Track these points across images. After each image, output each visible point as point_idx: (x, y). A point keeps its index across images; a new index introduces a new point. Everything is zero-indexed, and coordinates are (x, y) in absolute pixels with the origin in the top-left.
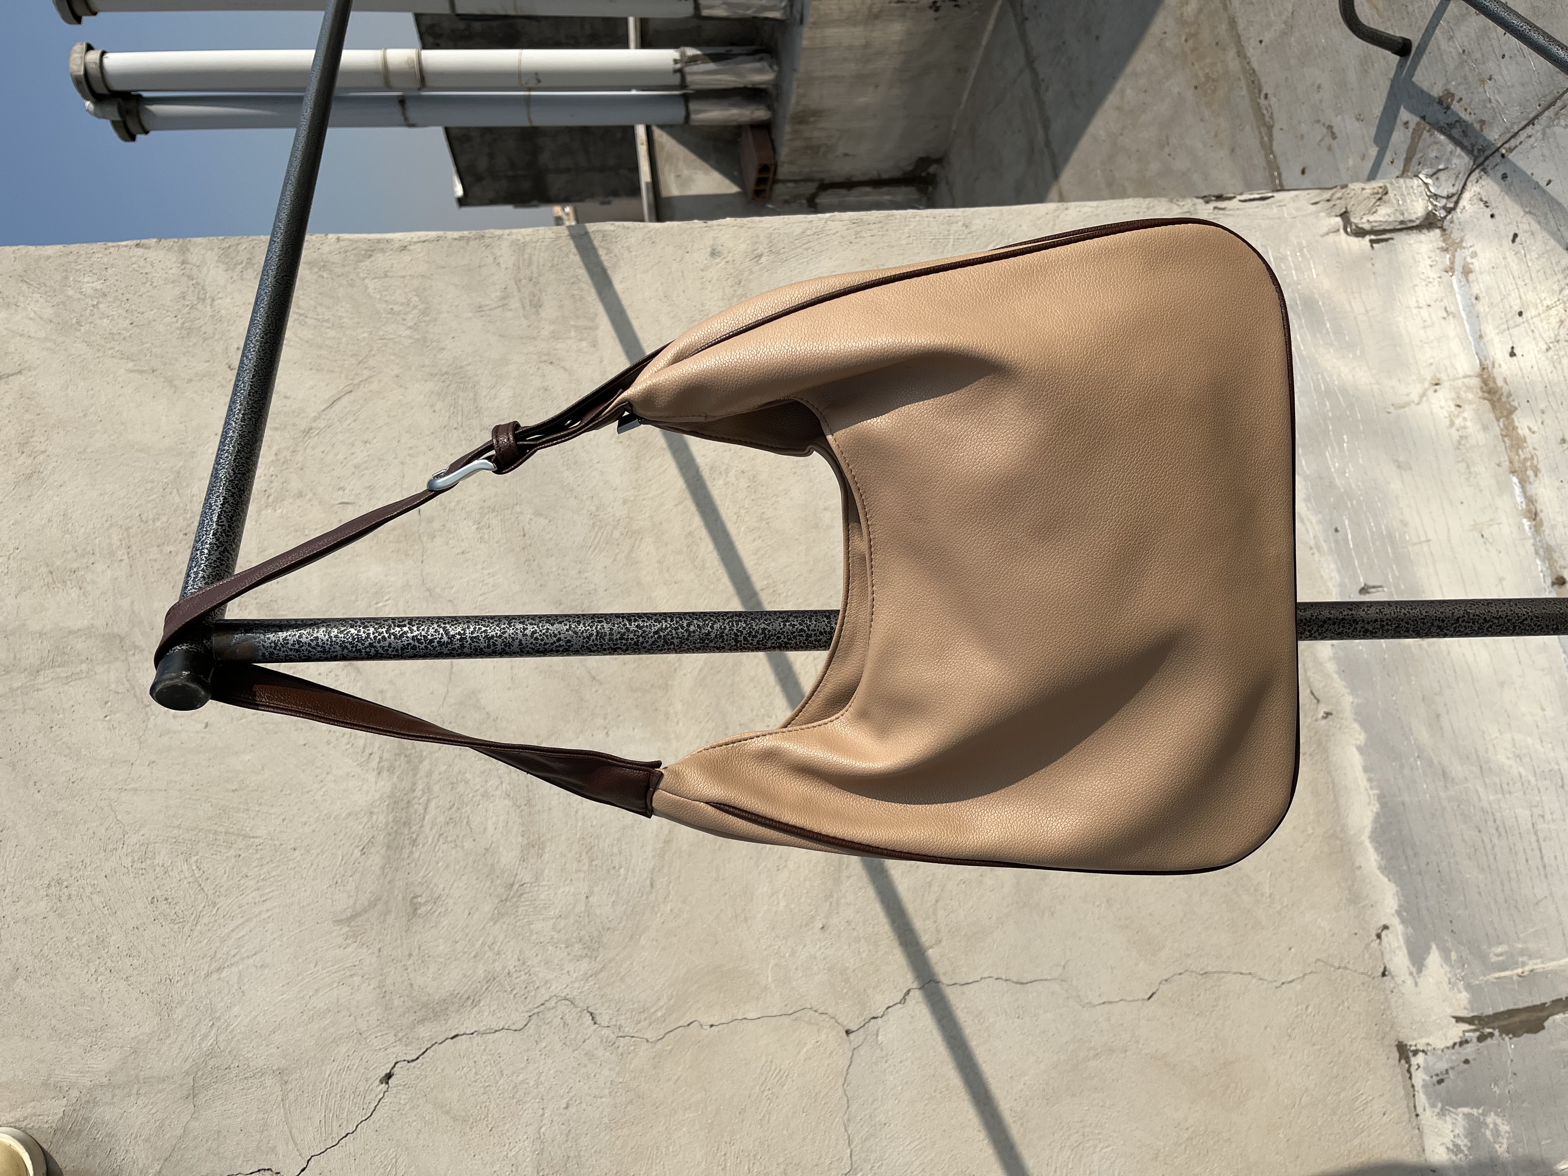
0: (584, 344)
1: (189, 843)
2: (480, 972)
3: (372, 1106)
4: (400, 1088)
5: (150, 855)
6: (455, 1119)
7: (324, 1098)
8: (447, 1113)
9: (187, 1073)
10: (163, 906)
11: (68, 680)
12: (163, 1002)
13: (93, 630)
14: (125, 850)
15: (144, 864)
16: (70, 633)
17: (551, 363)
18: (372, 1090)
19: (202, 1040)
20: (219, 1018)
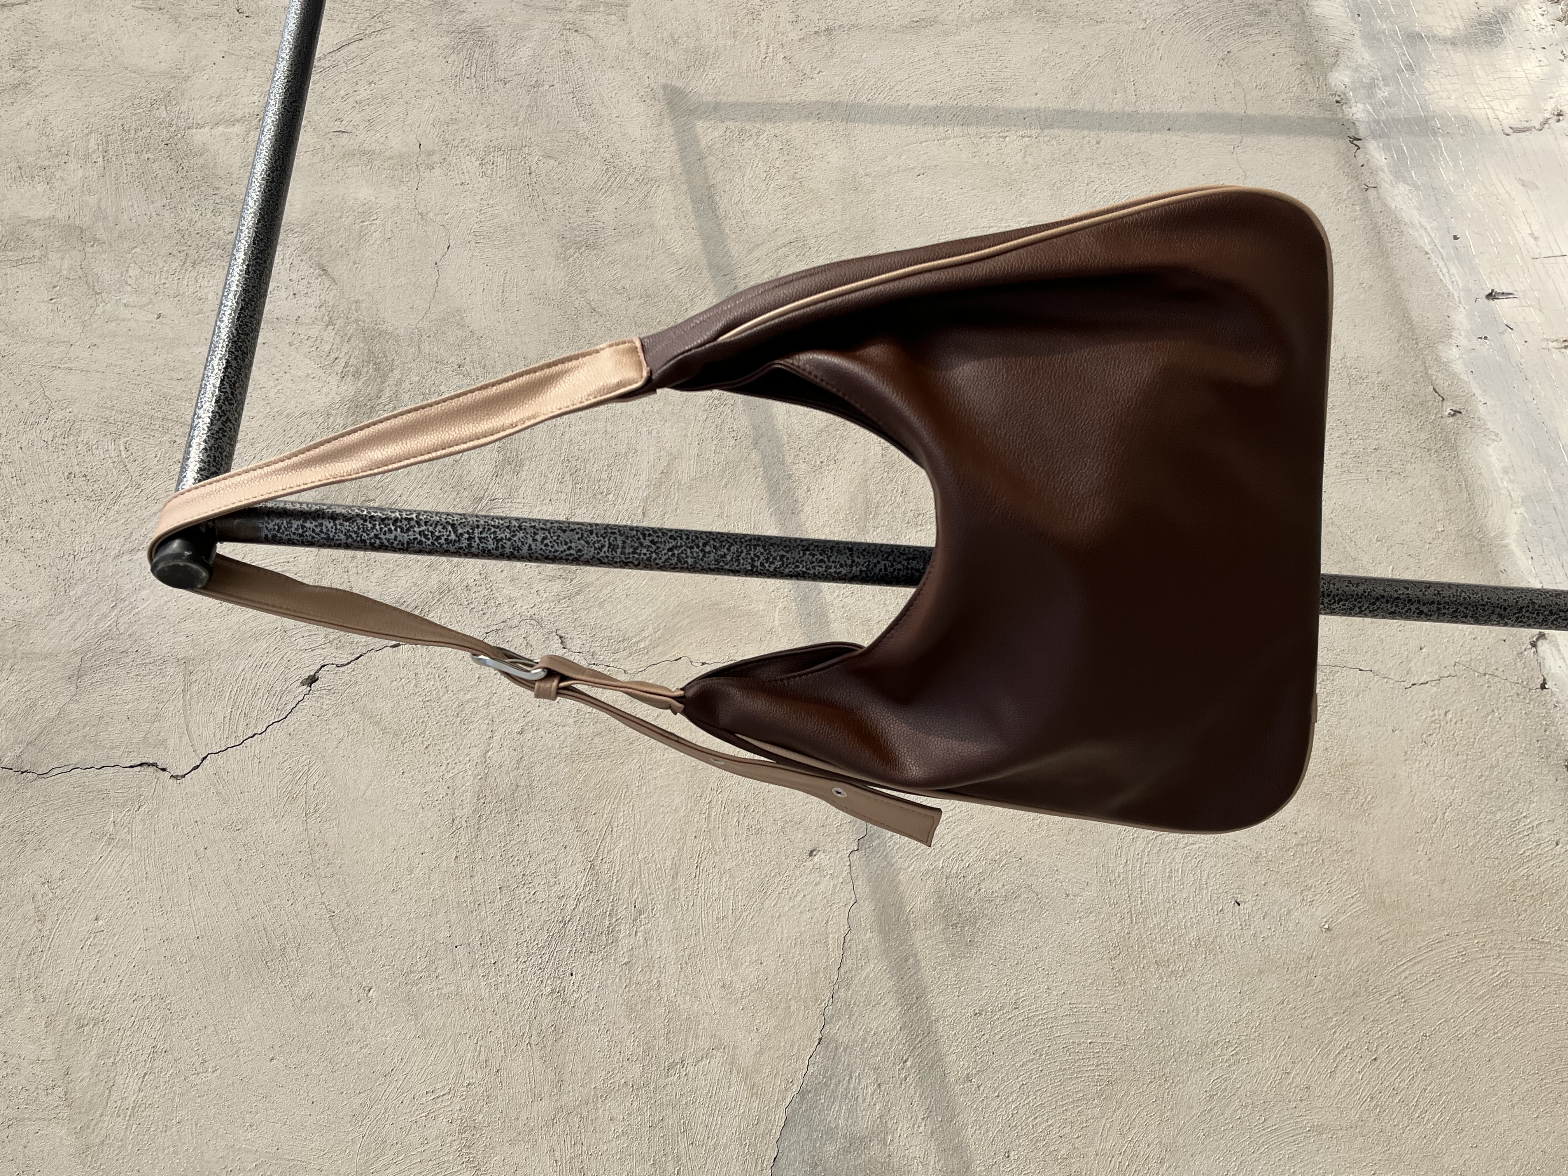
0: (613, 17)
1: (121, 424)
2: (433, 583)
3: (289, 708)
4: (324, 692)
5: (74, 432)
6: (384, 730)
7: (233, 693)
8: (378, 723)
9: (75, 652)
10: (81, 481)
11: (18, 263)
12: (61, 577)
13: (54, 221)
14: (46, 425)
15: (66, 439)
16: (28, 221)
17: (576, 31)
18: (289, 691)
19: (100, 620)
20: (124, 600)
